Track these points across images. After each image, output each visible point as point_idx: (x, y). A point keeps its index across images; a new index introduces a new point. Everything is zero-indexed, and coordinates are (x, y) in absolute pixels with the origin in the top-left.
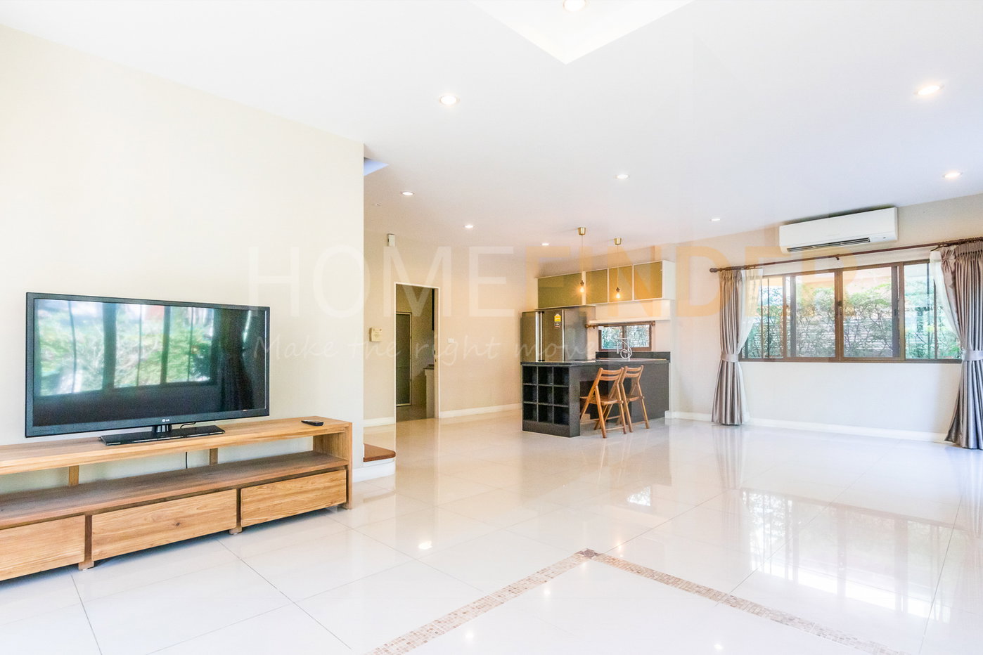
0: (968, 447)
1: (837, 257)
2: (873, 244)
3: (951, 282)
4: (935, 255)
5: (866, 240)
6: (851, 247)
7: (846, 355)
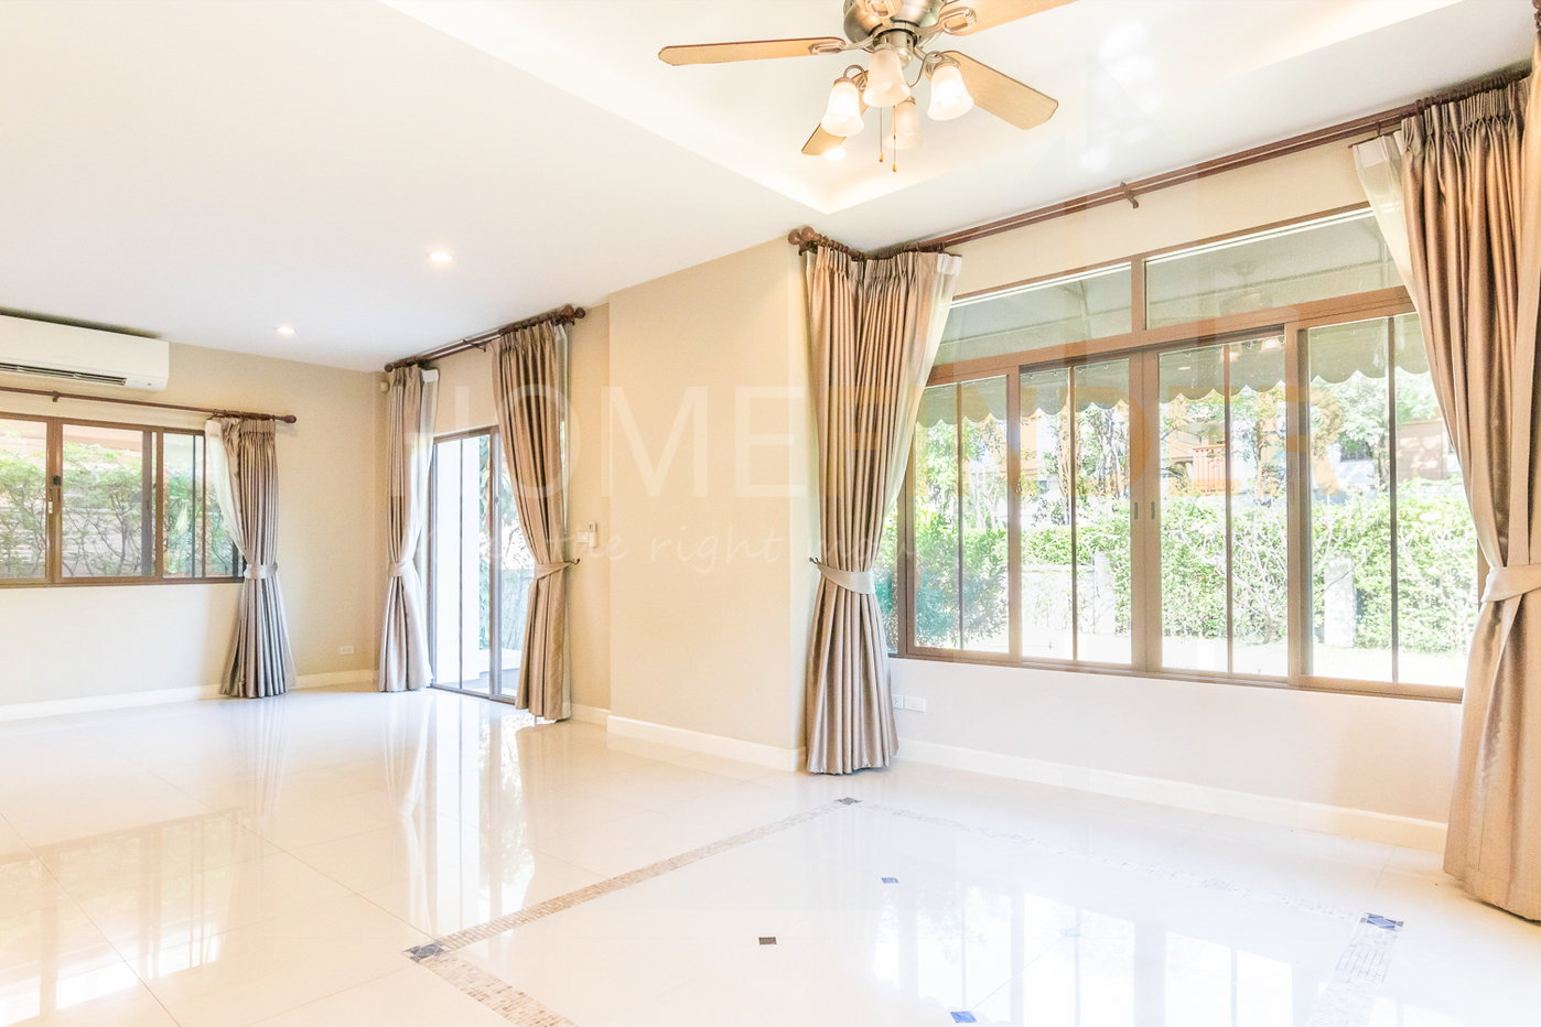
0: (245, 696)
1: (56, 396)
2: (128, 389)
3: (236, 469)
4: (213, 427)
5: (120, 380)
6: (59, 382)
7: (66, 574)
